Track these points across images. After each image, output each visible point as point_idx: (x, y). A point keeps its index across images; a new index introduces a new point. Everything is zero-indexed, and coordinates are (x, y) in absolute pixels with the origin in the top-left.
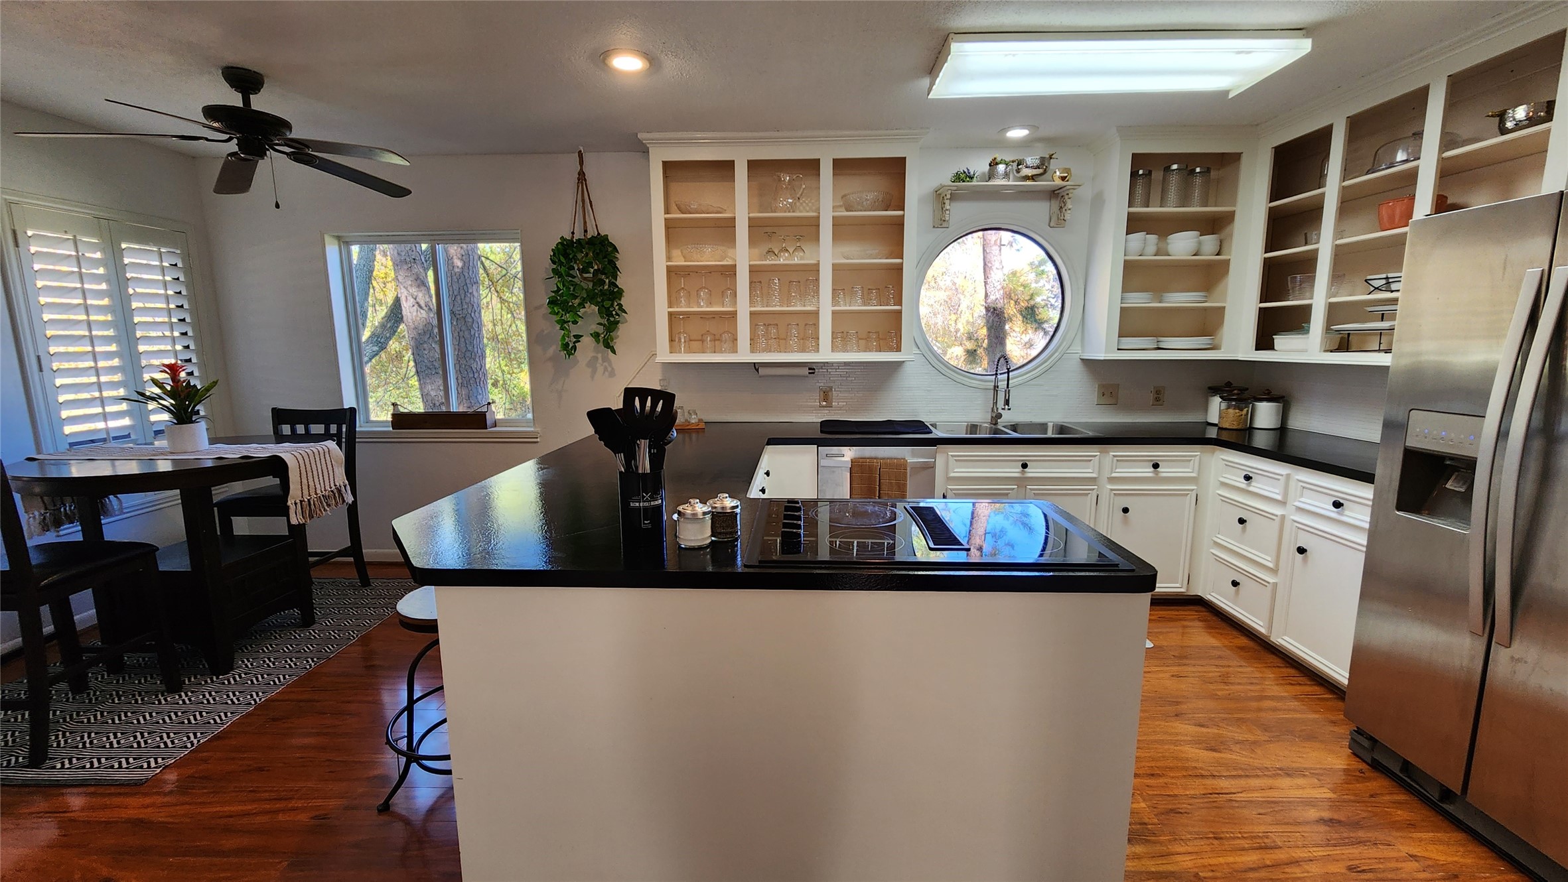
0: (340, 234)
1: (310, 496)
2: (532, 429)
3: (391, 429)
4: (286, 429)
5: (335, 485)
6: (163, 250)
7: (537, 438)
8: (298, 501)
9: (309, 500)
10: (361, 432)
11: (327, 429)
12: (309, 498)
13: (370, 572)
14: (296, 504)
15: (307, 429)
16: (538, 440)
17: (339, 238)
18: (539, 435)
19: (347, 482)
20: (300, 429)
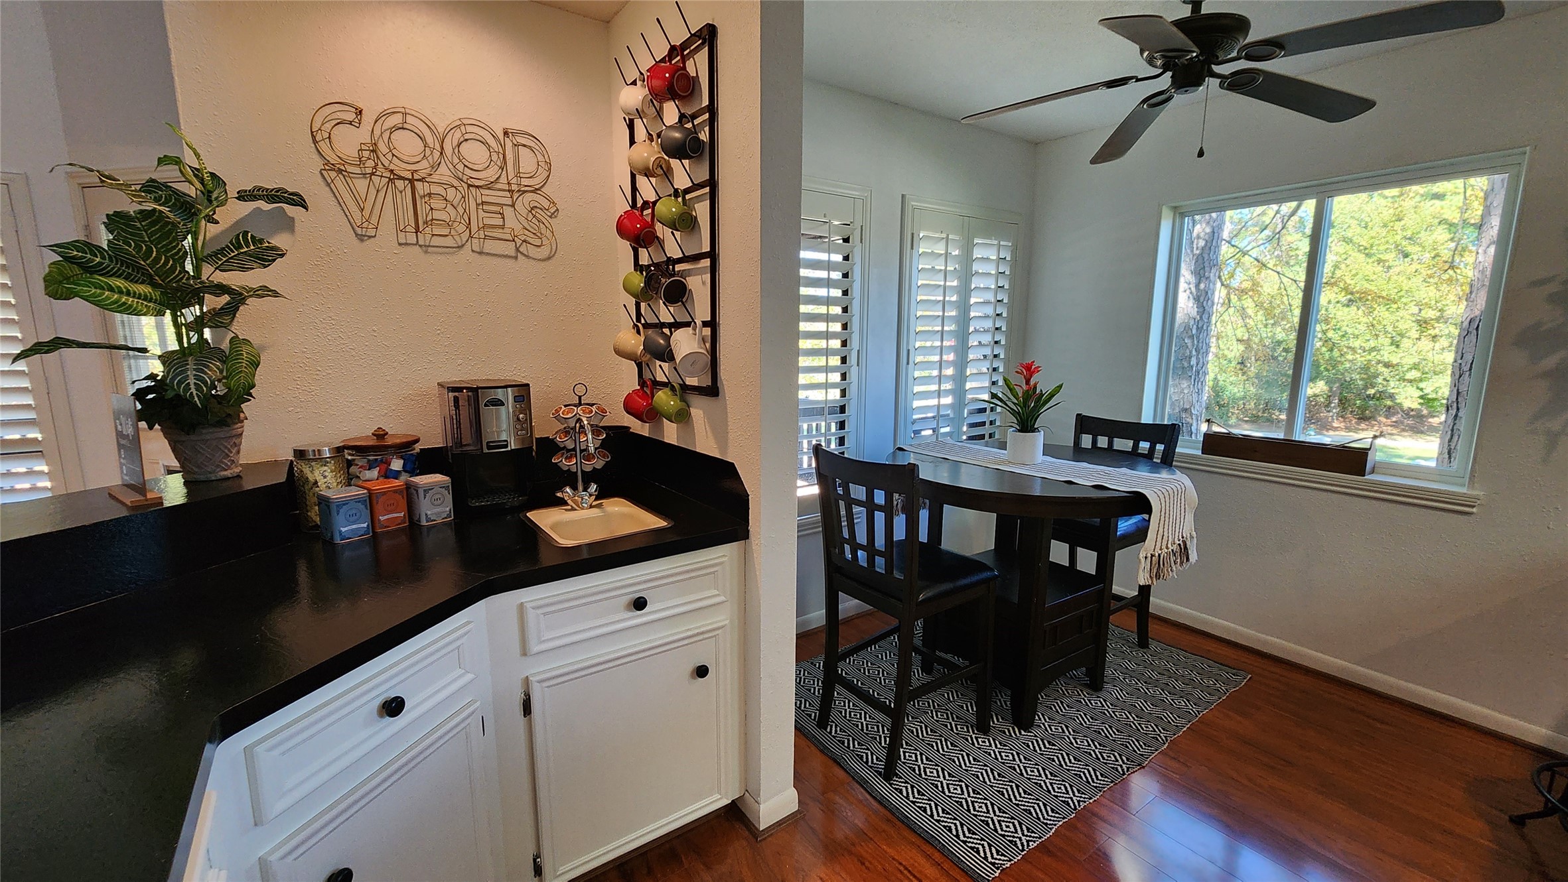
0: (1177, 204)
1: (1161, 549)
2: (1464, 490)
3: (1199, 453)
4: (1086, 441)
5: (1183, 537)
6: (1002, 243)
7: (1474, 507)
8: (1149, 555)
9: (1159, 555)
10: (1182, 455)
11: (1136, 446)
12: (1160, 552)
13: (1153, 627)
14: (1146, 558)
15: (1111, 443)
16: (1474, 510)
17: (1175, 209)
18: (1479, 502)
19: (1194, 534)
20: (1103, 442)
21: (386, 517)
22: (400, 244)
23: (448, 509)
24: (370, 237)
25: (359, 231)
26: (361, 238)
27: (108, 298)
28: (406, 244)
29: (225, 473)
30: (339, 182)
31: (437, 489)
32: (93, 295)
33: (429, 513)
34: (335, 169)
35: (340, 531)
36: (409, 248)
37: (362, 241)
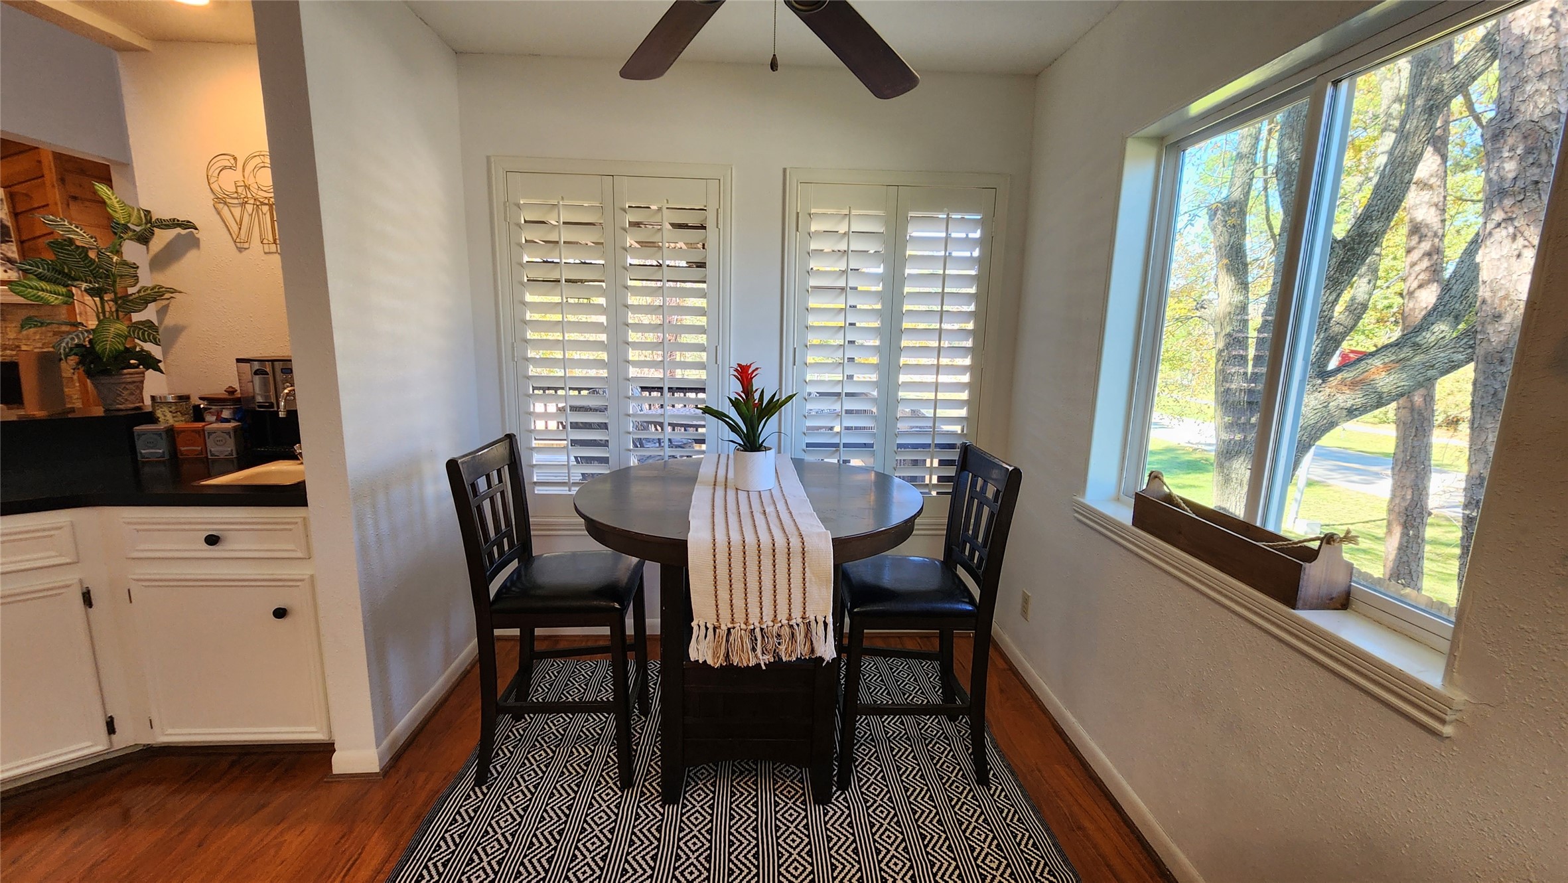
1: (733, 622)
5: (803, 617)
7: (1445, 723)
9: (729, 630)
12: (730, 625)
14: (704, 628)
16: (1448, 730)
18: (1453, 715)
21: (185, 448)
22: (265, 253)
23: (229, 449)
24: (246, 249)
25: (238, 245)
26: (240, 250)
27: (29, 293)
28: (270, 253)
29: (120, 406)
30: (225, 211)
31: (219, 433)
32: (21, 292)
33: (212, 449)
34: (221, 200)
35: (141, 453)
36: (271, 256)
37: (240, 252)
